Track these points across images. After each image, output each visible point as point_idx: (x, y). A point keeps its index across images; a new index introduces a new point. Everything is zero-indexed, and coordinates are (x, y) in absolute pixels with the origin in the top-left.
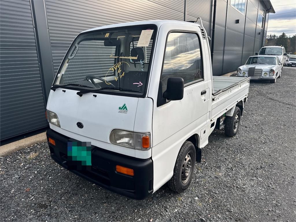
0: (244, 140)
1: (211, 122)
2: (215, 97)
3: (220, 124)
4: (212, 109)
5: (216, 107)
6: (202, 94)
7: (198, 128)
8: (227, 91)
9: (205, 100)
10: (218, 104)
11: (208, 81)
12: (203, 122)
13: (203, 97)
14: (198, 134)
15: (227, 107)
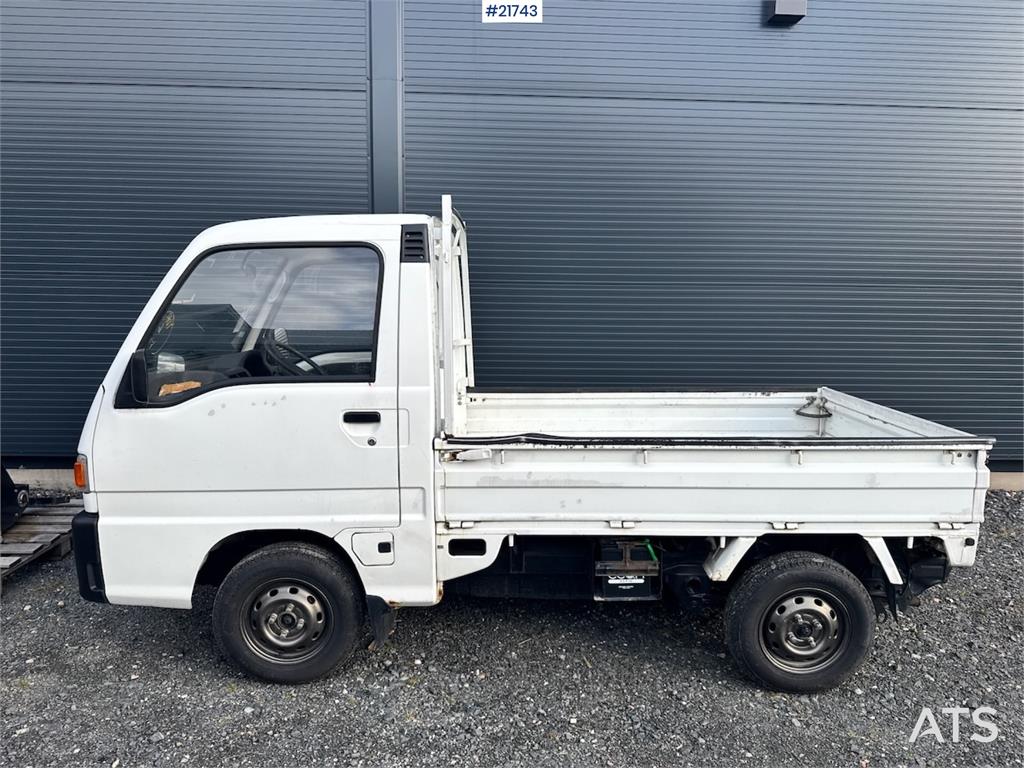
1: (445, 531)
2: (465, 450)
3: (610, 582)
4: (444, 487)
5: (475, 485)
6: (352, 418)
7: (332, 520)
8: (582, 447)
9: (372, 442)
10: (494, 478)
11: (400, 388)
12: (374, 511)
13: (365, 430)
14: (336, 539)
15: (615, 516)
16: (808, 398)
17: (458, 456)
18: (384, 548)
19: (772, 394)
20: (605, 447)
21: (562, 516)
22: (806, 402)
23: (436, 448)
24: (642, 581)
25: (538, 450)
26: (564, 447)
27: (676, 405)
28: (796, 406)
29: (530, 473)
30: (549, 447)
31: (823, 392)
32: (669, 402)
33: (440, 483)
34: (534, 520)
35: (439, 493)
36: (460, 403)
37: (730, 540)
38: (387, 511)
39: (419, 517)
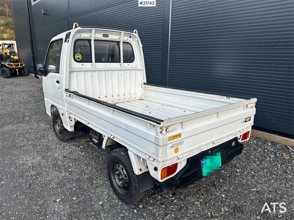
3: (93, 140)
4: (66, 102)
6: (57, 82)
9: (59, 88)
10: (70, 102)
11: (61, 75)
12: (61, 105)
14: (59, 110)
15: (85, 119)
18: (63, 115)
21: (79, 116)
24: (97, 142)
27: (195, 97)
32: (193, 95)
36: (142, 87)
37: (104, 136)
39: (65, 109)
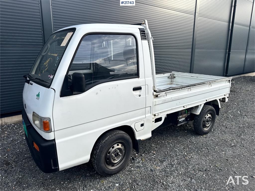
0: (212, 140)
1: (154, 117)
2: (159, 94)
3: (180, 121)
4: (155, 105)
5: (161, 103)
6: (135, 89)
7: (130, 121)
8: (181, 89)
9: (140, 96)
10: (165, 100)
11: (145, 79)
12: (140, 115)
13: (138, 92)
14: (131, 126)
15: (185, 105)
16: (170, 74)
17: (158, 96)
18: (142, 125)
19: (165, 74)
20: (185, 88)
21: (177, 107)
22: (170, 75)
23: (154, 94)
24: (184, 119)
25: (174, 91)
26: (178, 89)
28: (167, 76)
29: (172, 98)
30: (175, 90)
31: (173, 72)
33: (154, 104)
34: (172, 109)
35: (154, 107)
37: (200, 105)
38: (143, 115)
39: (149, 115)
